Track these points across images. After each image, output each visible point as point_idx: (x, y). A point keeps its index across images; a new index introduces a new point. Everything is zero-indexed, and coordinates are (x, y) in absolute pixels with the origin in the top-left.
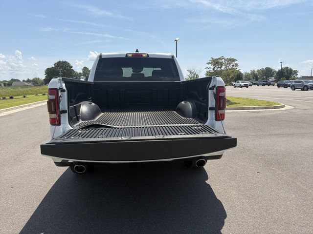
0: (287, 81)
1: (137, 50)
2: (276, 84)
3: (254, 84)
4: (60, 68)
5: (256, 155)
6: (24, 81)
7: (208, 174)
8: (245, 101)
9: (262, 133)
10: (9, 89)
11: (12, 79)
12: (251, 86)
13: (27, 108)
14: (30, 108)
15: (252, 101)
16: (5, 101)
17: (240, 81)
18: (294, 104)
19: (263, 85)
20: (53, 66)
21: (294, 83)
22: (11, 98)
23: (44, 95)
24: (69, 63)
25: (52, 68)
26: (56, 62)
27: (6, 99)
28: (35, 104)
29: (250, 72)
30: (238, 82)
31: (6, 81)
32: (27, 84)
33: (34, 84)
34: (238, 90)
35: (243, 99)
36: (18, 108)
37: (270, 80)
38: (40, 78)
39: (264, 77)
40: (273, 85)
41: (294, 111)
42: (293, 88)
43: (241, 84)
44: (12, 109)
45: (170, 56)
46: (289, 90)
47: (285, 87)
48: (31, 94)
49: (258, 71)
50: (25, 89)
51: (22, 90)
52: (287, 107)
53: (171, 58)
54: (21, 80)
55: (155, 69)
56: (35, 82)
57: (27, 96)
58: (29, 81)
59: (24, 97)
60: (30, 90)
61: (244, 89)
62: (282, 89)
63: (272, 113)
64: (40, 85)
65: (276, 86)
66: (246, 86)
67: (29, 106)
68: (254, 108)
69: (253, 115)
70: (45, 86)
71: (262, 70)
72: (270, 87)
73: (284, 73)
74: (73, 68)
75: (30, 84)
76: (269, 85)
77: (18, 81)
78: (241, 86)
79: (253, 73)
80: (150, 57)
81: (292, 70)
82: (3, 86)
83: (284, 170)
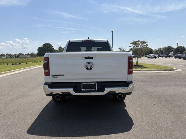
0: (181, 54)
1: (88, 38)
2: (174, 57)
3: (160, 56)
4: (46, 47)
5: (155, 95)
6: (26, 54)
7: (126, 104)
8: (153, 66)
9: (160, 84)
10: (18, 59)
11: (19, 54)
12: (158, 57)
13: (28, 69)
14: (30, 69)
15: (156, 66)
16: (16, 65)
17: (151, 55)
18: (183, 68)
19: (166, 57)
20: (42, 46)
21: (185, 56)
22: (20, 64)
23: (37, 62)
24: (51, 45)
25: (42, 47)
26: (44, 44)
27: (17, 64)
28: (32, 67)
29: (158, 49)
30: (150, 55)
31: (16, 54)
32: (27, 56)
33: (31, 56)
34: (150, 60)
35: (152, 65)
36: (23, 69)
37: (171, 54)
38: (35, 53)
39: (166, 52)
40: (172, 57)
41: (182, 72)
42: (184, 58)
43: (152, 56)
44: (20, 70)
45: (106, 41)
46: (182, 60)
47: (179, 58)
48: (29, 62)
49: (163, 48)
50: (27, 59)
51: (25, 59)
52: (178, 70)
53: (106, 42)
54: (24, 54)
55: (98, 48)
56: (32, 55)
57: (28, 63)
58: (28, 54)
59: (27, 63)
60: (29, 59)
61: (154, 59)
62: (178, 59)
63: (168, 73)
64: (35, 57)
65: (174, 58)
66: (155, 57)
67: (29, 68)
68: (158, 70)
69: (156, 74)
70: (37, 57)
71: (166, 48)
72: (170, 58)
73: (180, 49)
74: (53, 47)
75: (29, 56)
76: (169, 57)
77: (22, 54)
78: (152, 58)
79: (160, 49)
80: (95, 41)
81: (185, 48)
82: (14, 57)
83: (169, 104)
